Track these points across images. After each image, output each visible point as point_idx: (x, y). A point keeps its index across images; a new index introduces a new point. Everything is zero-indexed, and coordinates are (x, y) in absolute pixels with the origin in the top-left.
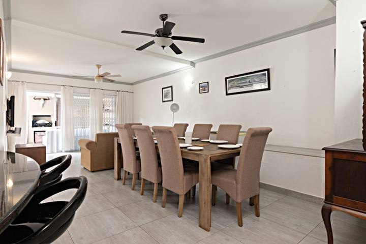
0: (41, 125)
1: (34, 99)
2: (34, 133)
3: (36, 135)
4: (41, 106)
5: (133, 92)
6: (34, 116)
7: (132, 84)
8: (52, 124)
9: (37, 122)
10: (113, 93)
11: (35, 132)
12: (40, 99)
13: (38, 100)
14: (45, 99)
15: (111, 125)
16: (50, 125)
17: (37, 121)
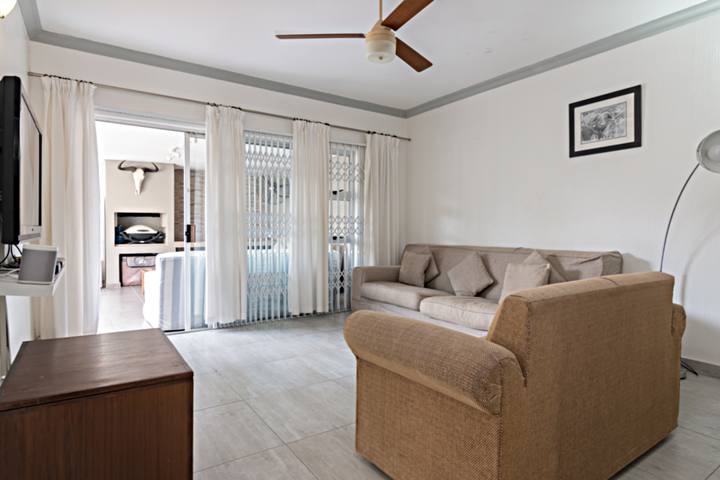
0: (136, 239)
1: (120, 168)
2: (121, 260)
3: (124, 263)
4: (138, 188)
5: (409, 140)
6: (120, 215)
7: (405, 114)
8: (163, 235)
9: (128, 231)
10: (355, 138)
11: (121, 256)
12: (134, 169)
13: (130, 172)
14: (146, 170)
15: (349, 241)
16: (158, 238)
17: (127, 228)
